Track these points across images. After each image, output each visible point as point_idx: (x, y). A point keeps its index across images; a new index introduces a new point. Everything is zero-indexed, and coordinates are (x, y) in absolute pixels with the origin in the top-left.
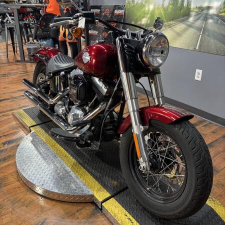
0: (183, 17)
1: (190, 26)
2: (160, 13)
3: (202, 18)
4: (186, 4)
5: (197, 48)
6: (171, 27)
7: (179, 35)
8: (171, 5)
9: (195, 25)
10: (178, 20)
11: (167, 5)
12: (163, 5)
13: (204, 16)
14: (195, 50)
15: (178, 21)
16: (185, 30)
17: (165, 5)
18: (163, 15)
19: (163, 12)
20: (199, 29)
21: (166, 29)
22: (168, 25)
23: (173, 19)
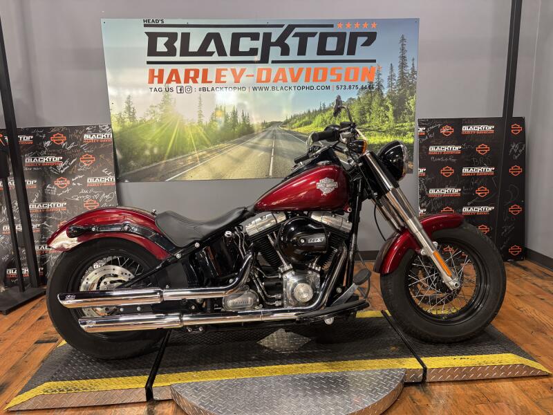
0: (240, 136)
1: (254, 147)
2: (198, 134)
3: (269, 136)
4: (241, 120)
5: (271, 174)
6: (221, 152)
7: (238, 161)
9: (261, 146)
10: (232, 141)
12: (200, 122)
13: (271, 133)
14: (268, 177)
15: (234, 143)
16: (246, 154)
17: (204, 123)
18: (204, 136)
20: (268, 150)
21: (214, 155)
22: (216, 150)
23: (223, 141)
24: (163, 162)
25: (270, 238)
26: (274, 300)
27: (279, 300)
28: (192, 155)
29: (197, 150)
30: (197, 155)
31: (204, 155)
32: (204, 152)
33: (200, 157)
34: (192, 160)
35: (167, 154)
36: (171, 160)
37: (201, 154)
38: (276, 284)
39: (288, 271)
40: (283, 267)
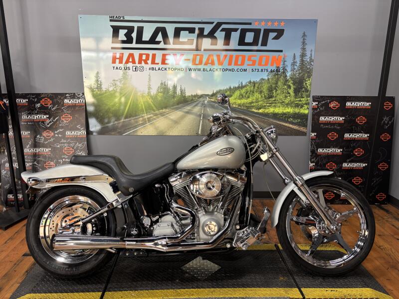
1: (188, 113)
2: (147, 102)
3: (199, 105)
4: (180, 92)
5: (200, 133)
6: (164, 115)
7: (176, 122)
8: (160, 92)
9: (193, 111)
10: (172, 108)
11: (155, 93)
12: (149, 93)
13: (201, 102)
14: (198, 135)
16: (182, 118)
17: (152, 94)
18: (151, 103)
19: (150, 101)
20: (199, 115)
21: (158, 117)
22: (160, 114)
23: (166, 108)
24: (122, 121)
28: (142, 117)
29: (146, 113)
30: (146, 117)
32: (152, 115)
33: (148, 119)
34: (142, 121)
35: (124, 116)
36: (127, 120)
37: (149, 116)
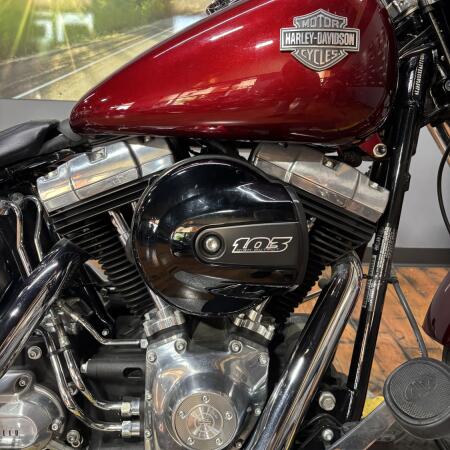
0: (150, 21)
10: (135, 29)
15: (138, 33)
21: (100, 54)
22: (107, 45)
23: (119, 29)
24: (9, 61)
25: (117, 222)
26: (118, 418)
27: (133, 418)
28: (61, 52)
29: (71, 44)
30: (70, 53)
31: (83, 54)
32: (84, 49)
33: (76, 56)
34: (61, 62)
35: (15, 48)
36: (22, 59)
37: (77, 51)
38: (128, 371)
39: (168, 332)
40: (154, 317)
